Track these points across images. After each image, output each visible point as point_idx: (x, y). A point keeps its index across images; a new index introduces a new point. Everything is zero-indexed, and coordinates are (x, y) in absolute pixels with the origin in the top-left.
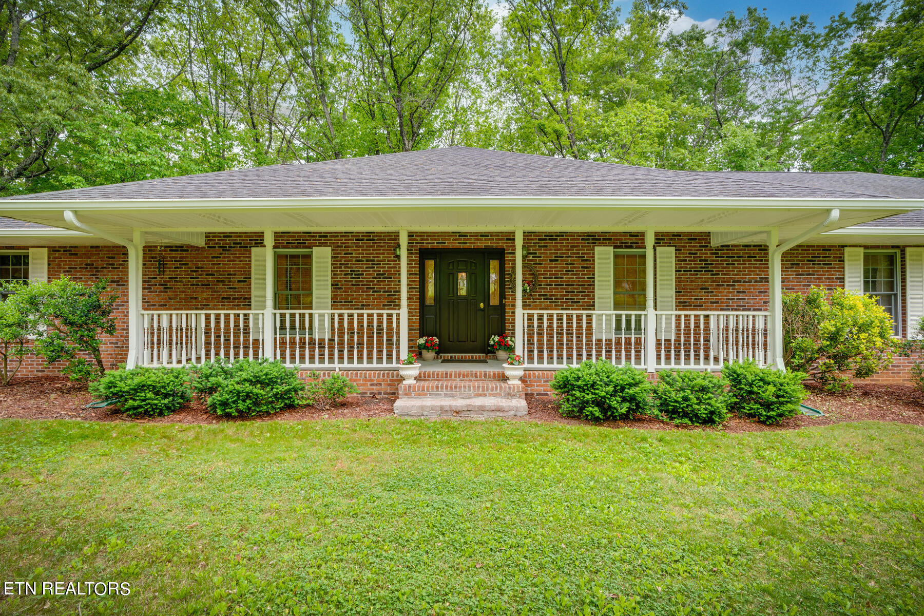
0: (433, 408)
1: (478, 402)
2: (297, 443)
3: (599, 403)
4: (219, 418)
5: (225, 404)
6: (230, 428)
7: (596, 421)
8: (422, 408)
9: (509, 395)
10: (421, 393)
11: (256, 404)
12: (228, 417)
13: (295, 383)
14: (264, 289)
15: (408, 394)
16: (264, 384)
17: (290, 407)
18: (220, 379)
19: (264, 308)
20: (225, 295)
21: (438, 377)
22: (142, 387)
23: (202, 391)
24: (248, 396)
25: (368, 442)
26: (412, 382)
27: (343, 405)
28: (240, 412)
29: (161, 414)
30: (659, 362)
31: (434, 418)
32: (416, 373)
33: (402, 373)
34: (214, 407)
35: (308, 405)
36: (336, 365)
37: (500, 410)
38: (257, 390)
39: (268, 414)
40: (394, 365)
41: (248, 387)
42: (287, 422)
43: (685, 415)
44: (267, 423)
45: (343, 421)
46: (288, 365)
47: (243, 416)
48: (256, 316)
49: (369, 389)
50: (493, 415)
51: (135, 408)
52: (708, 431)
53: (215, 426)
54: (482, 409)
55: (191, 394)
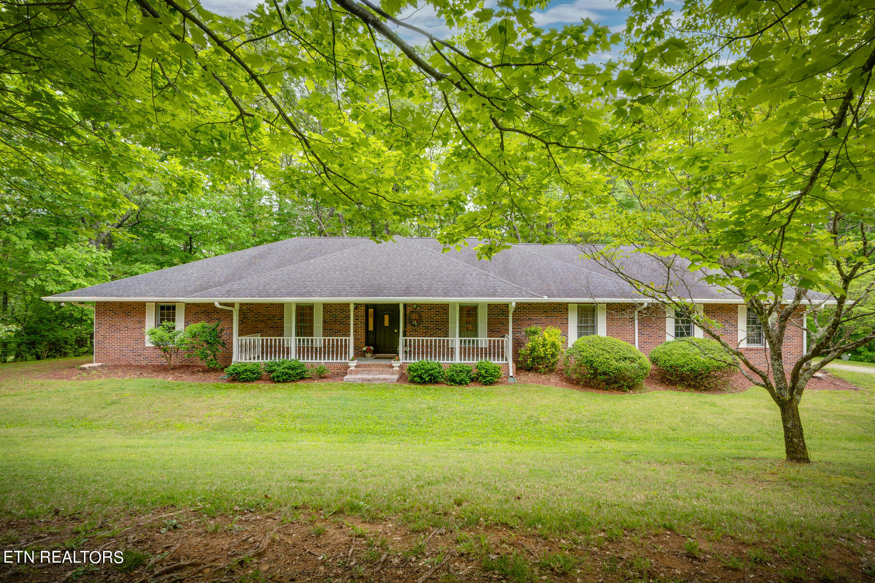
0: (359, 379)
1: (378, 376)
2: (305, 390)
3: (420, 377)
4: (275, 382)
5: (278, 377)
6: (280, 385)
7: (419, 383)
8: (355, 379)
9: (393, 374)
10: (357, 373)
11: (290, 377)
12: (279, 381)
13: (305, 369)
14: (291, 323)
15: (351, 373)
16: (293, 369)
17: (303, 378)
18: (276, 367)
19: (291, 336)
20: (271, 326)
21: (365, 366)
22: (246, 371)
23: (269, 372)
24: (287, 374)
25: (329, 389)
26: (353, 368)
27: (324, 378)
28: (283, 380)
29: (253, 381)
30: (461, 360)
31: (360, 382)
32: (355, 364)
33: (349, 365)
34: (273, 378)
35: (309, 378)
36: (322, 361)
37: (385, 379)
38: (290, 371)
39: (294, 381)
40: (347, 361)
41: (287, 370)
42: (301, 383)
43: (453, 381)
44: (294, 384)
45: (323, 383)
46: (301, 361)
47: (284, 381)
48: (288, 340)
49: (336, 371)
50: (383, 382)
51: (243, 378)
52: (460, 387)
53: (274, 385)
54: (378, 379)
55: (264, 373)
